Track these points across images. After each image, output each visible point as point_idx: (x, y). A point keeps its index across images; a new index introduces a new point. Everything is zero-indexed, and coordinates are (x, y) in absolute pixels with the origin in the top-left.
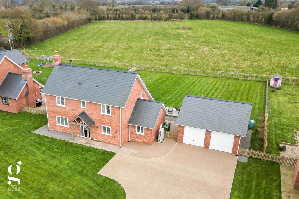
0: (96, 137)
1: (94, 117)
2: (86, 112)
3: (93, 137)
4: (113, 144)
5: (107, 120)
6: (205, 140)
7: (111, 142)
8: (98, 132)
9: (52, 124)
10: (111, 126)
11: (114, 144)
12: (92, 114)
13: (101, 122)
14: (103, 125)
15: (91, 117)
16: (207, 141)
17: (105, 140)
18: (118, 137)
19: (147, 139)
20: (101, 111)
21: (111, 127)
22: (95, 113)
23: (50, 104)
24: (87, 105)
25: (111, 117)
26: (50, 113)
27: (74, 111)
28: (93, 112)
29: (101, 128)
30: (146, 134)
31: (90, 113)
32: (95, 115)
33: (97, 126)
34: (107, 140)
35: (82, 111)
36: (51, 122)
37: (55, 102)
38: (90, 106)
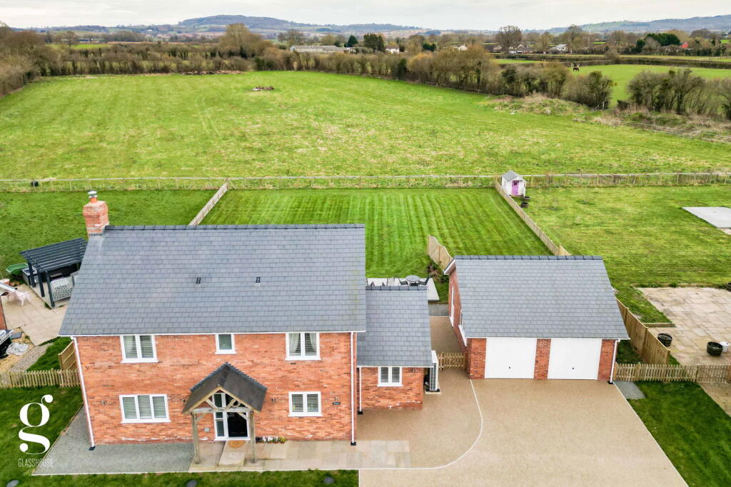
0: (268, 429)
1: (260, 375)
2: (233, 363)
3: (259, 431)
4: (328, 437)
5: (308, 375)
6: (537, 362)
7: (321, 434)
8: (276, 414)
9: (103, 423)
10: (320, 387)
11: (330, 439)
12: (255, 365)
13: (285, 383)
14: (293, 390)
15: (251, 376)
16: (543, 363)
17: (300, 432)
18: (342, 414)
19: (411, 394)
20: (285, 353)
21: (319, 393)
22: (266, 361)
23: (97, 365)
24: (237, 342)
25: (321, 365)
26: (95, 392)
27: (191, 368)
28: (259, 361)
29: (287, 400)
30: (407, 383)
31: (250, 363)
32: (264, 367)
33: (274, 397)
34: (308, 431)
35: (220, 362)
36: (102, 417)
37: (115, 353)
38: (247, 344)
